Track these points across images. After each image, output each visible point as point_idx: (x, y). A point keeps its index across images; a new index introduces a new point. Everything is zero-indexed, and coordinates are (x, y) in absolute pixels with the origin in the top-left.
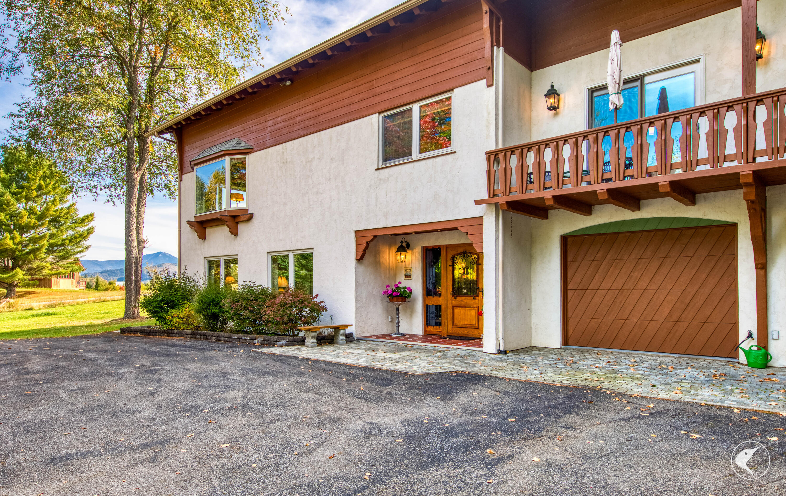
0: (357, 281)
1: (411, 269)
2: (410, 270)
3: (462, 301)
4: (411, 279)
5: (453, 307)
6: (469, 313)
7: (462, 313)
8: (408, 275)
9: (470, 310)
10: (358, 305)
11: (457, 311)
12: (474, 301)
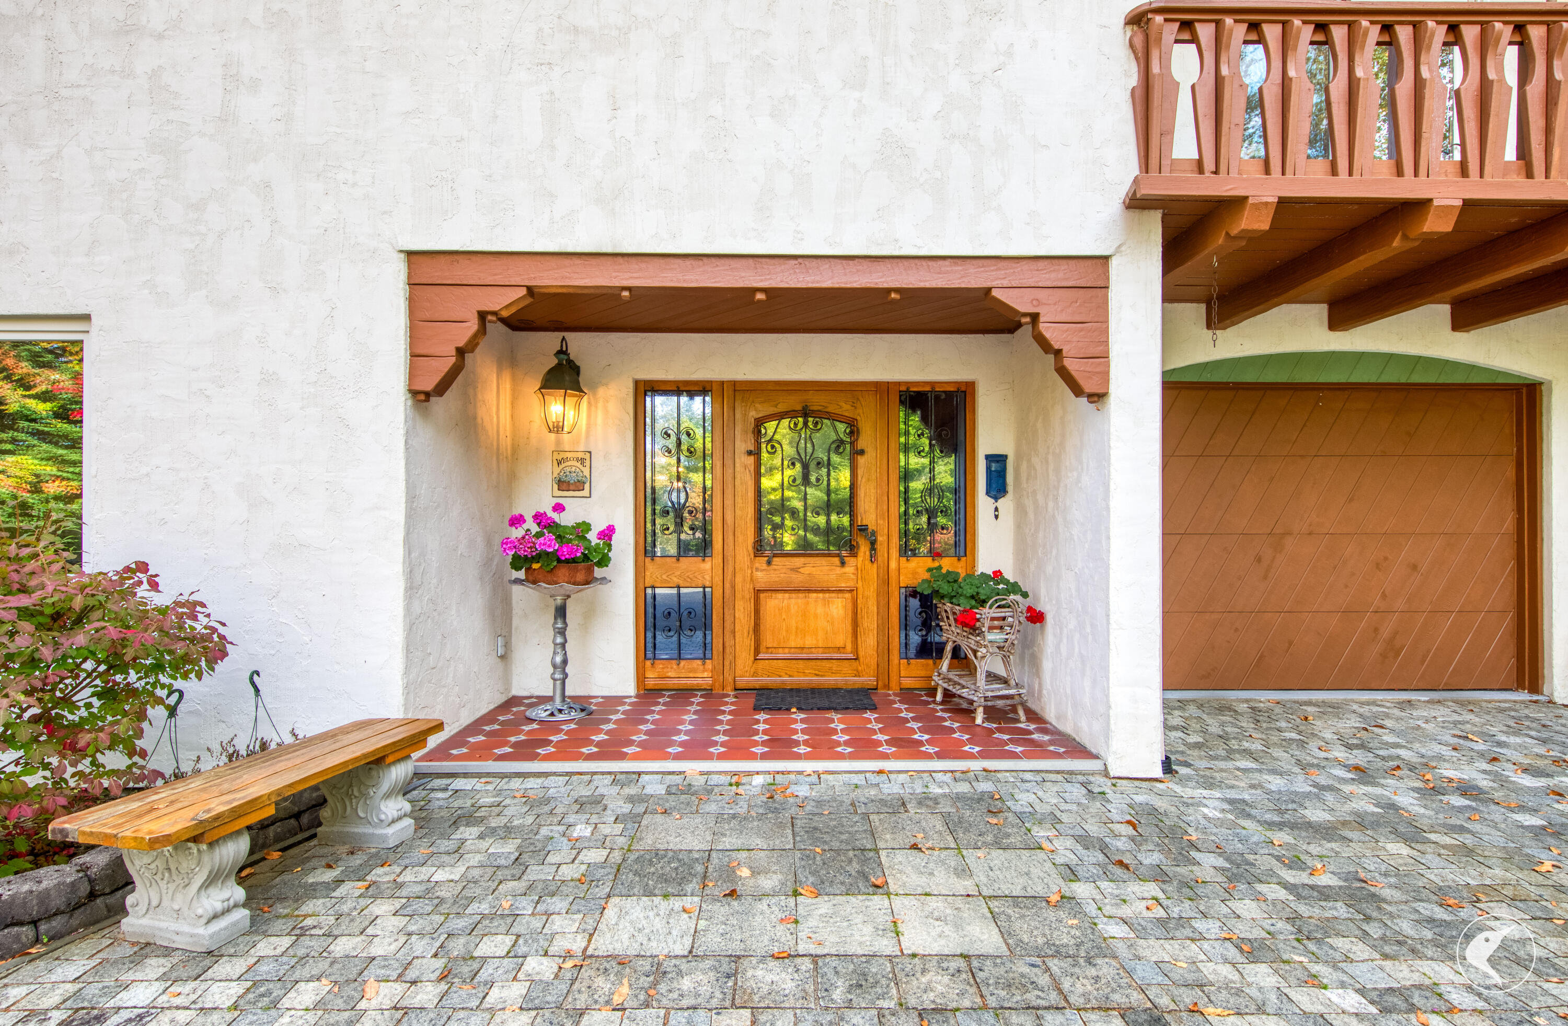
0: (411, 497)
1: (586, 458)
2: (582, 461)
3: (795, 570)
4: (586, 493)
5: (758, 592)
6: (820, 610)
7: (794, 609)
8: (573, 478)
9: (826, 603)
10: (417, 607)
11: (772, 604)
12: (839, 570)
